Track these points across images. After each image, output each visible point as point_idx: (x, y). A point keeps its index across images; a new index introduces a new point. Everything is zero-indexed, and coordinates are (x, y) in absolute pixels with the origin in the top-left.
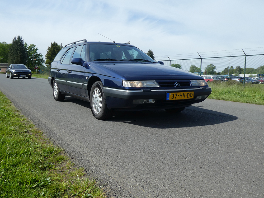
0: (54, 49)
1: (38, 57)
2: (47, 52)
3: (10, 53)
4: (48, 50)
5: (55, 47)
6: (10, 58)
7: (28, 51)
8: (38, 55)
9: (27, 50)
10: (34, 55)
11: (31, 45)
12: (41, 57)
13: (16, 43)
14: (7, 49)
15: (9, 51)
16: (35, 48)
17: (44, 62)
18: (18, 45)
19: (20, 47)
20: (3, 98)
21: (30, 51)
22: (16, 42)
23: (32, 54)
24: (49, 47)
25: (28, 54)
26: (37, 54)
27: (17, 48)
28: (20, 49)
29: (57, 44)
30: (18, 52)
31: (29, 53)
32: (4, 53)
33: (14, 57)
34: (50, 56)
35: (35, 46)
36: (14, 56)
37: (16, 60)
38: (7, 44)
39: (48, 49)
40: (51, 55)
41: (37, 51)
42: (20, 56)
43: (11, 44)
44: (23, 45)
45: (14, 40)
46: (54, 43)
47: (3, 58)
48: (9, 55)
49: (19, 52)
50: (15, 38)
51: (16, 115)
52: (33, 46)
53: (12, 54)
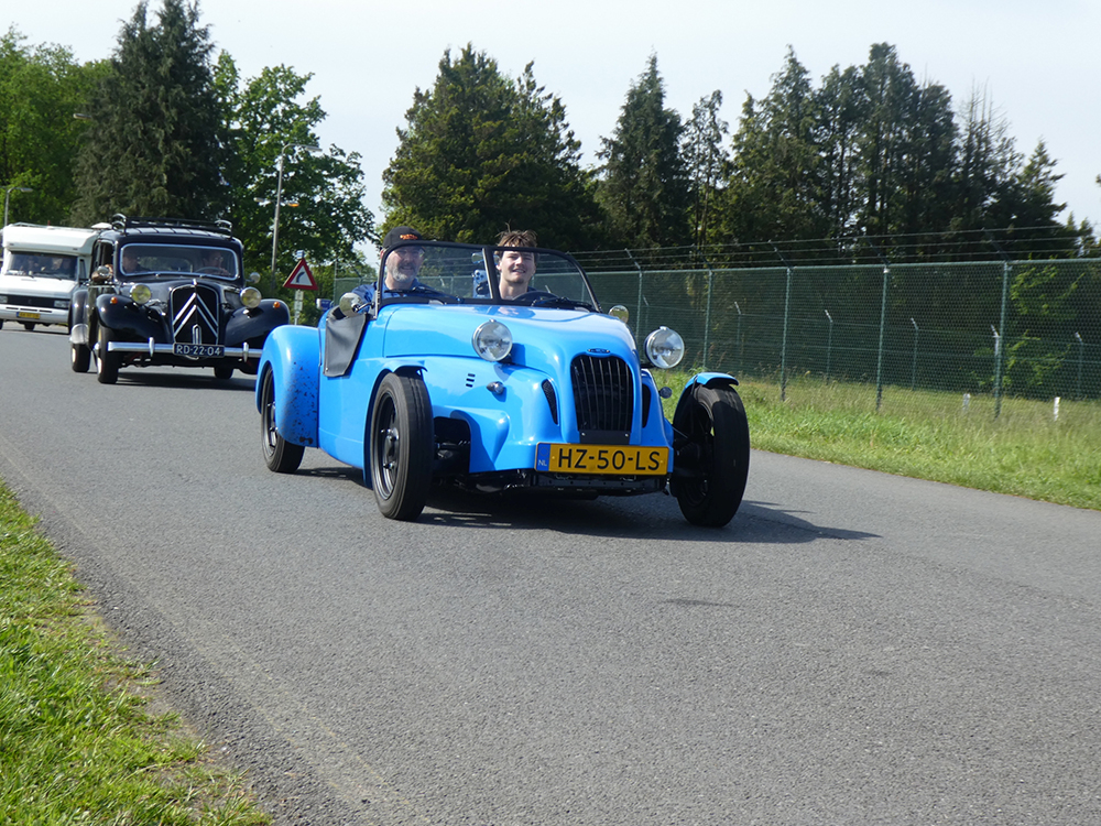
0: (459, 117)
1: (319, 180)
2: (399, 143)
3: (94, 146)
4: (405, 125)
5: (473, 99)
6: (89, 186)
7: (240, 132)
8: (325, 163)
9: (237, 115)
10: (287, 166)
11: (267, 72)
12: (344, 182)
13: (149, 56)
14: (71, 108)
15: (83, 128)
16: (301, 101)
17: (368, 227)
18: (159, 80)
19: (178, 90)
20: (13, 539)
21: (254, 126)
22: (144, 49)
23: (272, 157)
24: (418, 96)
25: (244, 158)
26: (316, 154)
27: (154, 106)
28: (173, 111)
29: (494, 66)
30: (160, 135)
31: (251, 145)
32: (47, 138)
33: (126, 183)
34: (427, 174)
35: (298, 85)
36: (126, 172)
37: (133, 206)
38: (72, 61)
39: (411, 114)
40: (436, 171)
41: (316, 129)
42: (173, 171)
43: (99, 67)
44: (203, 74)
45: (129, 32)
46: (468, 56)
47: (37, 189)
48: (85, 159)
49: (167, 141)
50: (140, 16)
51: (119, 711)
52: (280, 84)
53: (106, 148)
